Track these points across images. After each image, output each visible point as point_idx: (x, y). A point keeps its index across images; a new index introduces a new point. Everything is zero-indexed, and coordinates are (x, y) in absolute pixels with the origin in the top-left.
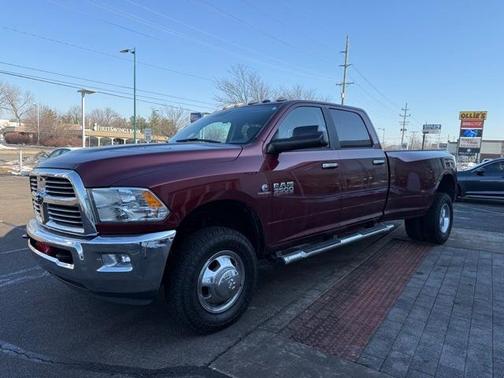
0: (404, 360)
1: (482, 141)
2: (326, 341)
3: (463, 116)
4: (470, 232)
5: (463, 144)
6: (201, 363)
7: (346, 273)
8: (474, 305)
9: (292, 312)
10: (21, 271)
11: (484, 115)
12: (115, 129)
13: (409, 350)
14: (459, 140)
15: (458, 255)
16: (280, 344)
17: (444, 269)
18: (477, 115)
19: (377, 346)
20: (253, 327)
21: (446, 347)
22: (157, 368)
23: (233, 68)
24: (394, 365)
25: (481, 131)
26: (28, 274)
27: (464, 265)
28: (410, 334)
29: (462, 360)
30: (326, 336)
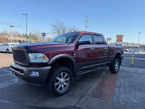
0: (123, 101)
1: (122, 43)
2: (102, 97)
3: (117, 36)
4: (126, 68)
5: (117, 43)
6: (73, 105)
7: (100, 79)
8: (134, 87)
9: (91, 91)
10: (7, 82)
11: (122, 36)
12: (18, 37)
13: (123, 98)
14: (116, 42)
15: (125, 74)
16: (91, 99)
17: (124, 78)
18: (121, 36)
19: (115, 98)
20: (82, 95)
21: (132, 98)
22: (62, 107)
23: (56, 21)
24: (121, 103)
25: (122, 40)
26: (9, 83)
27: (128, 77)
28: (122, 95)
29: (136, 100)
30: (102, 96)
